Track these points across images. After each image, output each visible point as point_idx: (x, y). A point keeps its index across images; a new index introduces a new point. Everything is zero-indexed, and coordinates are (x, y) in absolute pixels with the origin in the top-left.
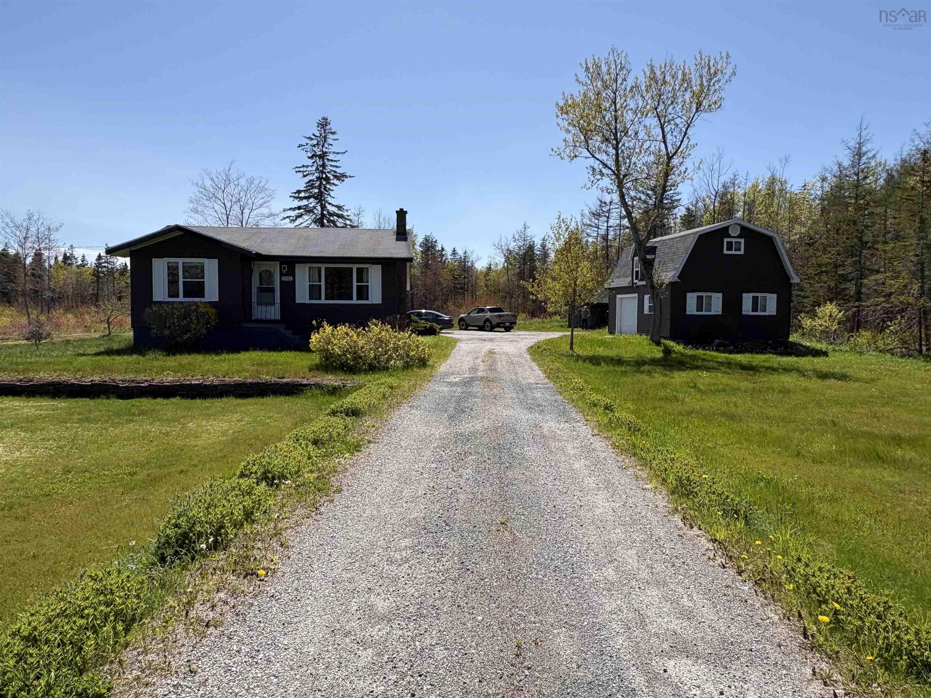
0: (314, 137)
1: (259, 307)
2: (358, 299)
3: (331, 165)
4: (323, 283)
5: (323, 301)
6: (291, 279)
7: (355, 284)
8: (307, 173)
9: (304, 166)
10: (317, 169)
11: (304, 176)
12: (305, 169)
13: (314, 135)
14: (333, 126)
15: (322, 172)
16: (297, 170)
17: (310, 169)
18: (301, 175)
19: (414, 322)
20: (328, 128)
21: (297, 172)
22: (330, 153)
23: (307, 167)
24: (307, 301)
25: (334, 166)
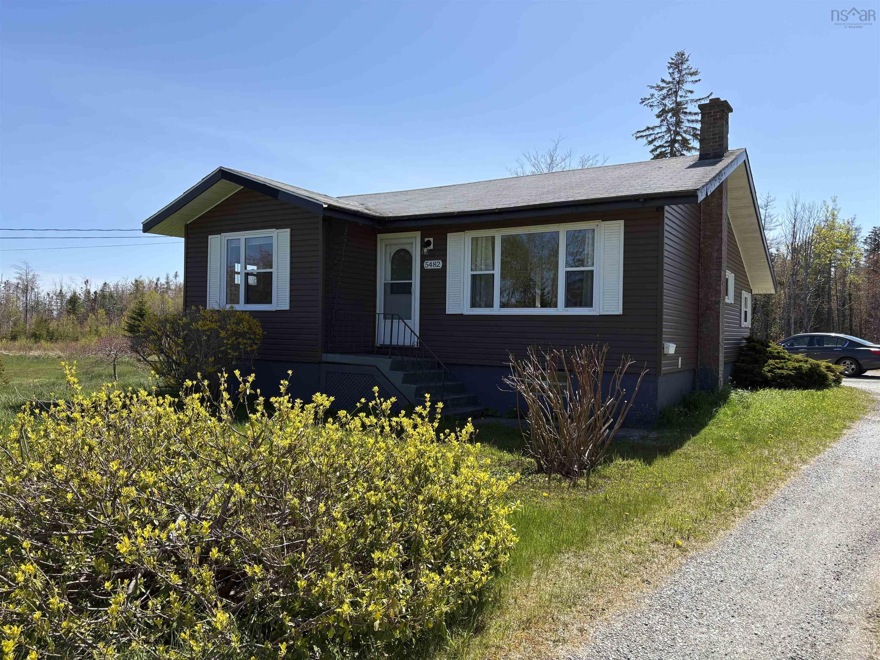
0: (664, 85)
1: (389, 322)
2: (569, 304)
3: (689, 121)
4: (497, 272)
5: (496, 310)
6: (439, 264)
7: (562, 270)
8: (653, 137)
9: (648, 128)
10: (669, 130)
11: (650, 142)
12: (651, 132)
13: (663, 81)
14: (692, 64)
15: (677, 133)
16: (638, 135)
17: (657, 130)
18: (644, 141)
19: (774, 358)
20: (685, 66)
21: (637, 138)
22: (687, 102)
23: (653, 129)
24: (467, 310)
25: (692, 121)
